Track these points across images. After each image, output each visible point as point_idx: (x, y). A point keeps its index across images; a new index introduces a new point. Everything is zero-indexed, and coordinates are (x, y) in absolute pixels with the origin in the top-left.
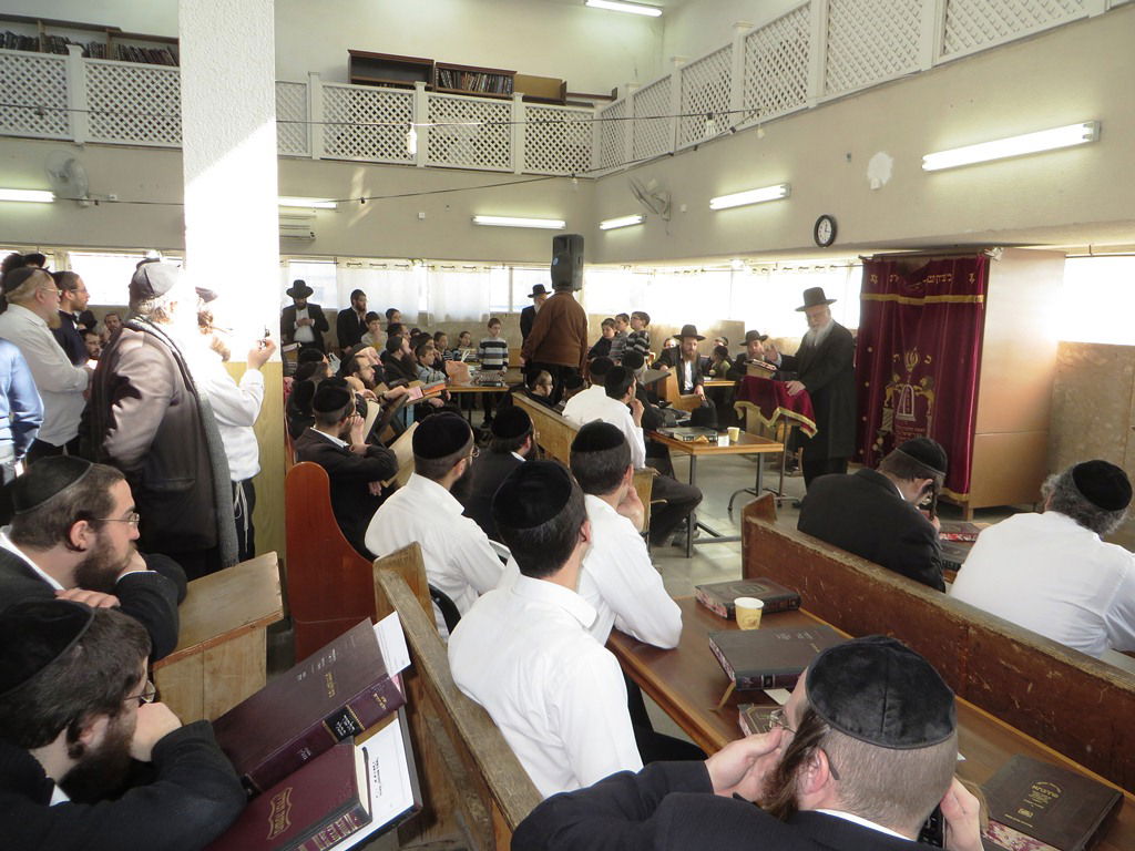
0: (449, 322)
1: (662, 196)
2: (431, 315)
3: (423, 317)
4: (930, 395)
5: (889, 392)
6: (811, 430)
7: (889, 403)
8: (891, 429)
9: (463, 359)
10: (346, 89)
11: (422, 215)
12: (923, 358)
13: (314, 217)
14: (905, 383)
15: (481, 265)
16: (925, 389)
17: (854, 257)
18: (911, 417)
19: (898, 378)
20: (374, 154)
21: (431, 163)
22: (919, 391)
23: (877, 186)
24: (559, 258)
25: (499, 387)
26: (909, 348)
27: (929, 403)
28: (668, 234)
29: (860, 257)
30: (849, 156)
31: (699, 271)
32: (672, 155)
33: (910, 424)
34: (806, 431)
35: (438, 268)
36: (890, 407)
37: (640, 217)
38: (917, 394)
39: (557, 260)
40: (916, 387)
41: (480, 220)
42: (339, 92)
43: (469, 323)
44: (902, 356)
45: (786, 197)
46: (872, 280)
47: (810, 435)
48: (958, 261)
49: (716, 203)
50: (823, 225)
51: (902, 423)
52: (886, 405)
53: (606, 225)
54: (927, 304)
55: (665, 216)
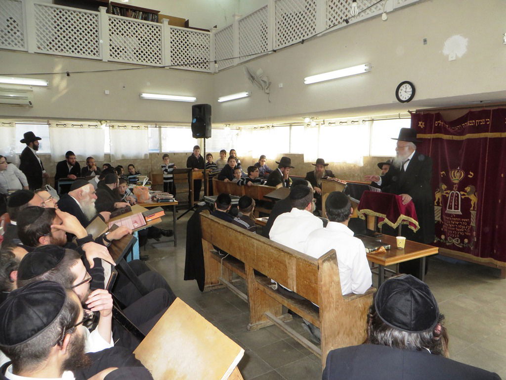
0: (124, 159)
1: (265, 79)
2: (112, 155)
3: (108, 156)
4: (474, 199)
5: (438, 196)
6: (415, 227)
7: (438, 203)
8: (439, 219)
9: (144, 184)
10: (52, 7)
11: (107, 92)
12: (467, 173)
13: (32, 91)
14: (452, 190)
15: (142, 125)
16: (469, 193)
17: (405, 112)
18: (459, 212)
19: (446, 187)
20: (73, 52)
21: (111, 59)
22: (464, 195)
23: (454, 59)
24: (196, 118)
25: (171, 203)
26: (454, 167)
27: (472, 203)
28: (270, 102)
29: (409, 112)
30: (425, 41)
31: (271, 127)
32: (275, 51)
33: (457, 216)
34: (412, 228)
35: (116, 127)
36: (438, 205)
37: (247, 93)
38: (463, 197)
39: (195, 120)
40: (462, 193)
41: (145, 95)
42: (46, 9)
43: (136, 159)
44: (447, 173)
45: (368, 72)
46: (420, 125)
47: (415, 230)
48: (494, 111)
49: (308, 80)
50: (403, 88)
51: (449, 215)
52: (436, 204)
53: (221, 100)
54: (466, 139)
55: (267, 91)
